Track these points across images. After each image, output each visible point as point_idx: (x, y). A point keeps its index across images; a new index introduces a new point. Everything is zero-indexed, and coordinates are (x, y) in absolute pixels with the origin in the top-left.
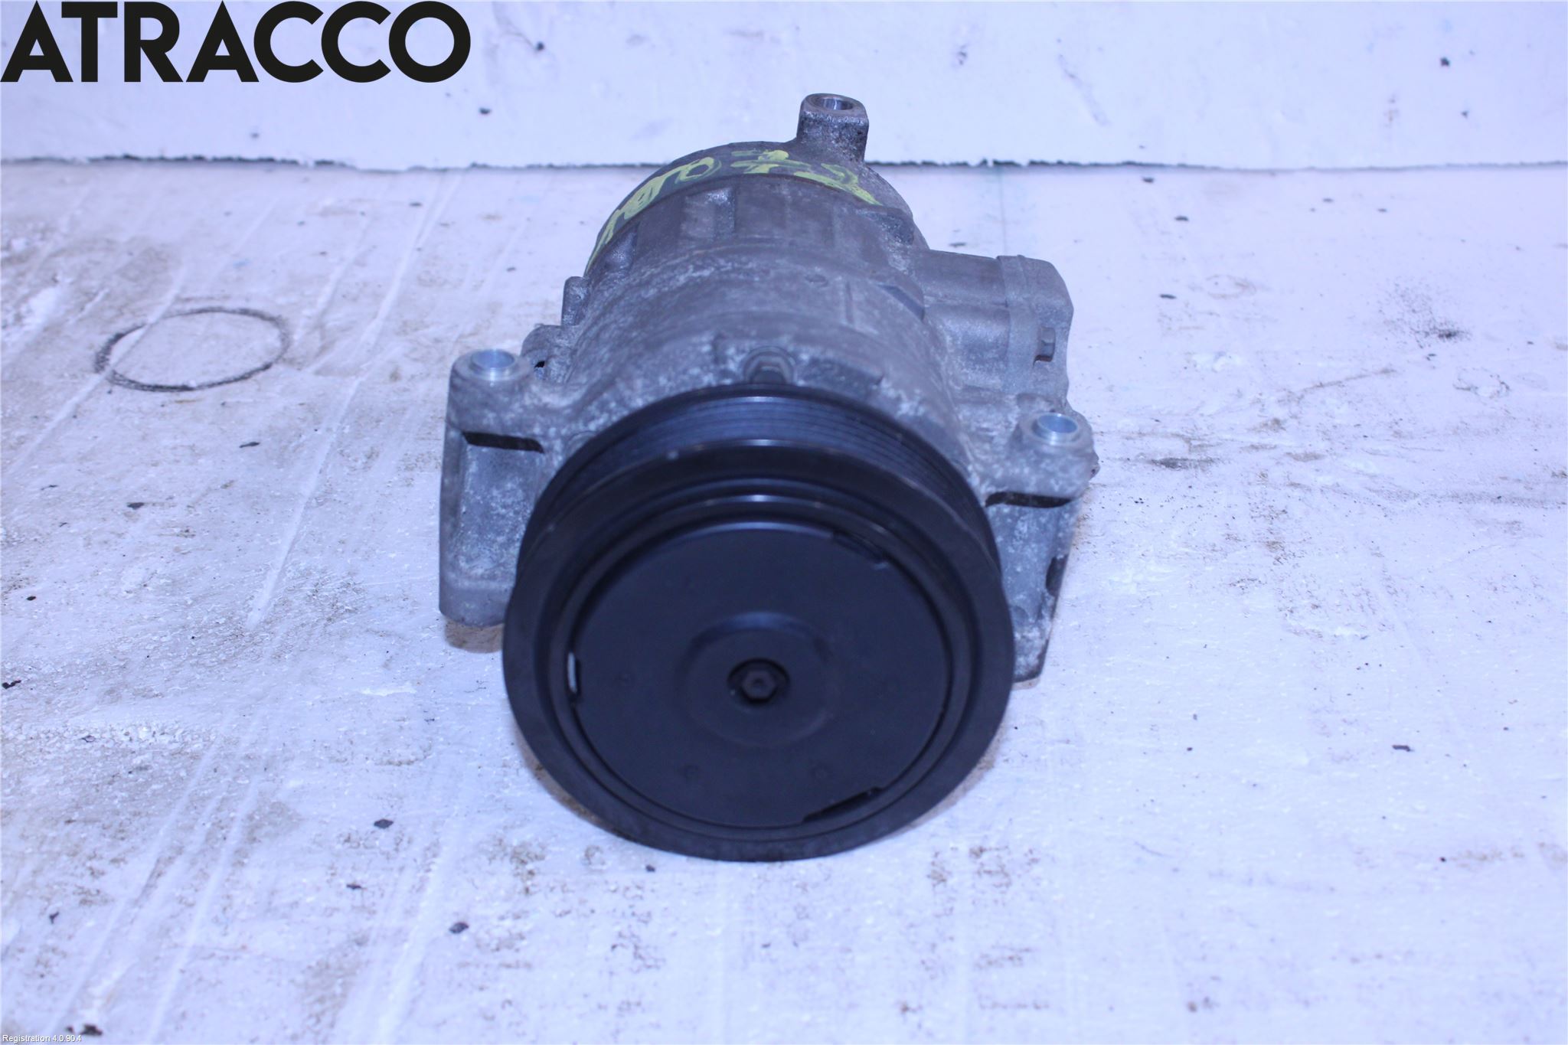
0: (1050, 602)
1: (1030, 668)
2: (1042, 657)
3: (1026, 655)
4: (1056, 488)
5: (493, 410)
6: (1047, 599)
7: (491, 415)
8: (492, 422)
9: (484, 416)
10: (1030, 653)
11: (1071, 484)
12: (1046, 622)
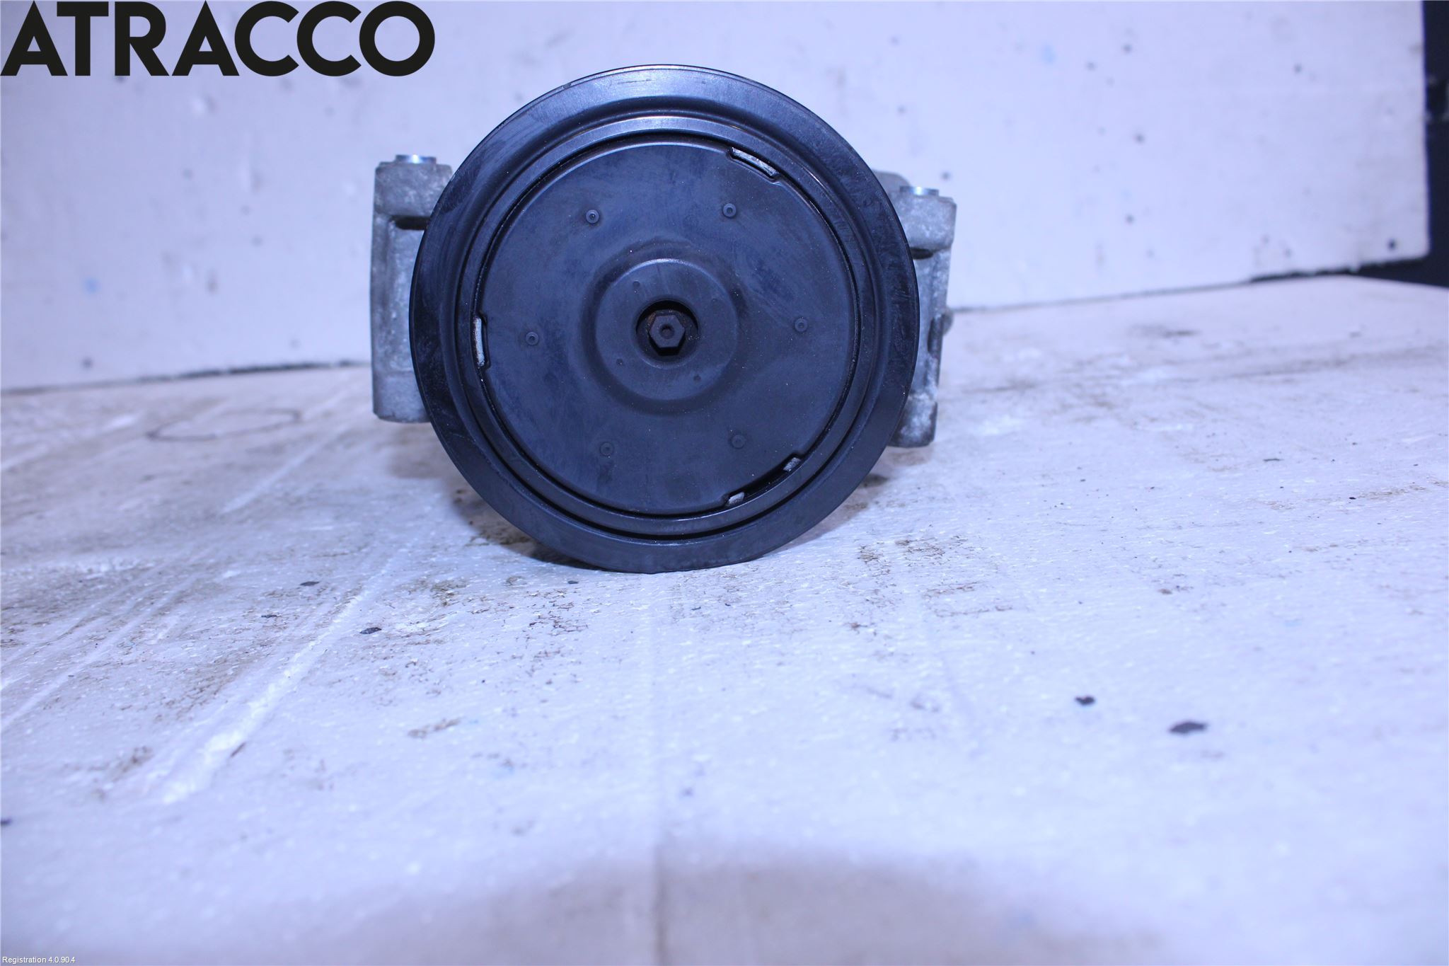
0: (934, 366)
1: (924, 429)
2: (933, 417)
3: (919, 415)
4: (928, 234)
5: (413, 188)
6: (931, 363)
7: (412, 193)
8: (413, 200)
9: (405, 194)
10: (922, 411)
11: (940, 229)
12: (932, 387)
